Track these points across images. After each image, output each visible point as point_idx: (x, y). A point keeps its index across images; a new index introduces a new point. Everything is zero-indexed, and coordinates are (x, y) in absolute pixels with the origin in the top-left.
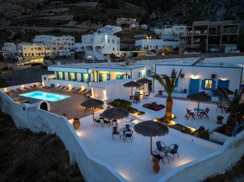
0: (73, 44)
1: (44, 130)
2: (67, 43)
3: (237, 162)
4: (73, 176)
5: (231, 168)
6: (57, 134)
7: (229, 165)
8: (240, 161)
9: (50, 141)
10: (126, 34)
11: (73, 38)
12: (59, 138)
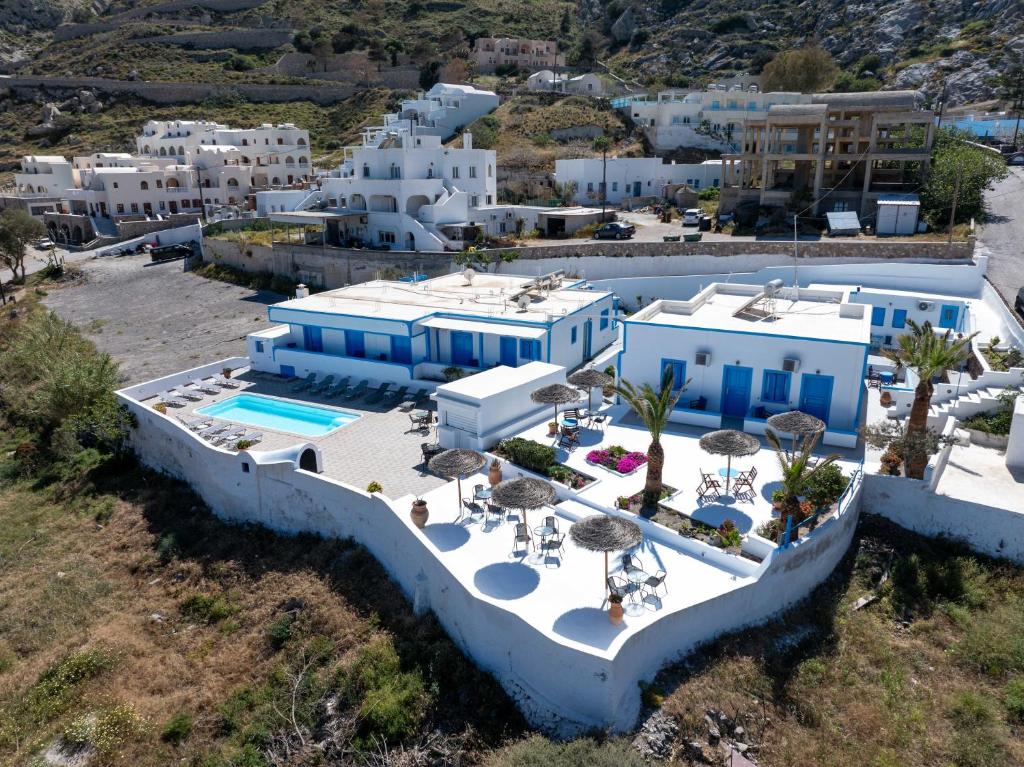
0: (303, 160)
1: (314, 526)
2: (282, 159)
3: (798, 601)
4: (432, 639)
5: (779, 614)
6: (358, 540)
7: (777, 607)
8: (805, 599)
9: (342, 558)
10: (516, 126)
11: (305, 134)
12: (364, 550)
